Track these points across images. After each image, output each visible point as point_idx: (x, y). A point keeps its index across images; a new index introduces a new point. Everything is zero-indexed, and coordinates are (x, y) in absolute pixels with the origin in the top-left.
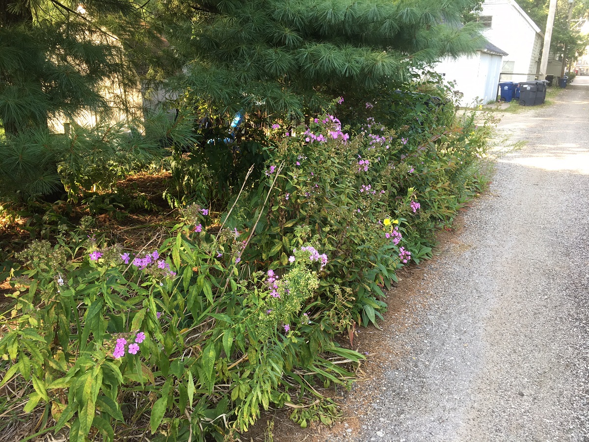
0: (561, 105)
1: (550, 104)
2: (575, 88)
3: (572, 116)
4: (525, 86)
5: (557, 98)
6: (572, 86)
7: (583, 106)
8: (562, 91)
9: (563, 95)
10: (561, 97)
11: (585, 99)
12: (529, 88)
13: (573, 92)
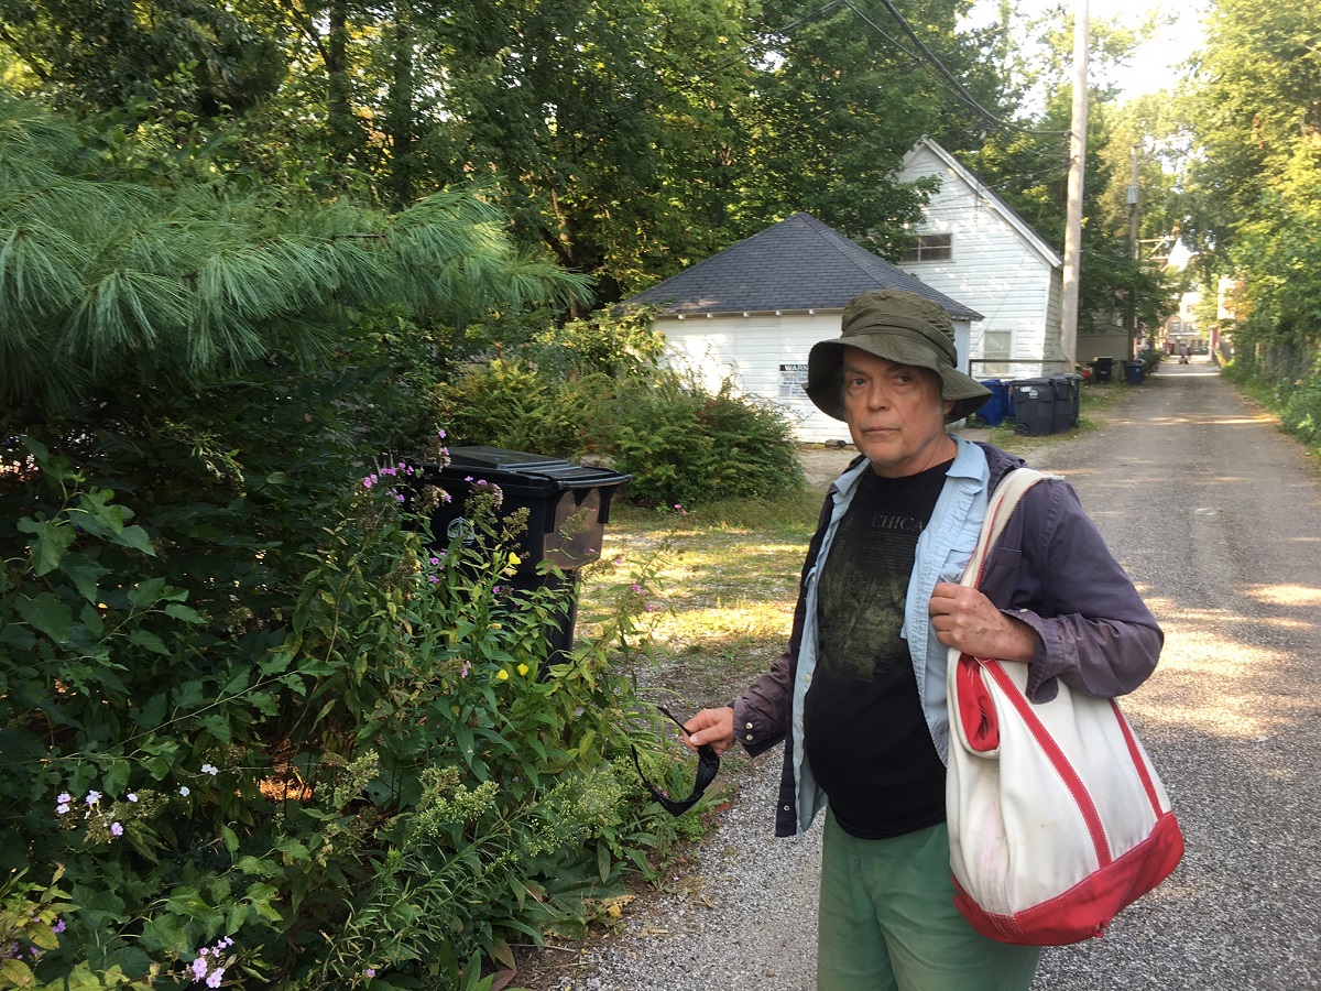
0: (1119, 429)
1: (1090, 427)
2: (1163, 383)
3: (1135, 460)
4: (1025, 389)
5: (1116, 410)
6: (1157, 378)
7: (1171, 430)
8: (1132, 393)
9: (1132, 402)
10: (1125, 409)
11: (1178, 411)
12: (1034, 394)
13: (1156, 393)
